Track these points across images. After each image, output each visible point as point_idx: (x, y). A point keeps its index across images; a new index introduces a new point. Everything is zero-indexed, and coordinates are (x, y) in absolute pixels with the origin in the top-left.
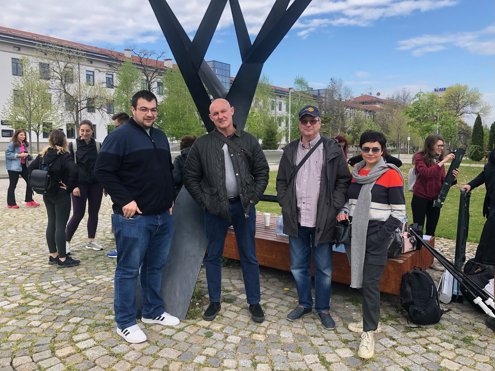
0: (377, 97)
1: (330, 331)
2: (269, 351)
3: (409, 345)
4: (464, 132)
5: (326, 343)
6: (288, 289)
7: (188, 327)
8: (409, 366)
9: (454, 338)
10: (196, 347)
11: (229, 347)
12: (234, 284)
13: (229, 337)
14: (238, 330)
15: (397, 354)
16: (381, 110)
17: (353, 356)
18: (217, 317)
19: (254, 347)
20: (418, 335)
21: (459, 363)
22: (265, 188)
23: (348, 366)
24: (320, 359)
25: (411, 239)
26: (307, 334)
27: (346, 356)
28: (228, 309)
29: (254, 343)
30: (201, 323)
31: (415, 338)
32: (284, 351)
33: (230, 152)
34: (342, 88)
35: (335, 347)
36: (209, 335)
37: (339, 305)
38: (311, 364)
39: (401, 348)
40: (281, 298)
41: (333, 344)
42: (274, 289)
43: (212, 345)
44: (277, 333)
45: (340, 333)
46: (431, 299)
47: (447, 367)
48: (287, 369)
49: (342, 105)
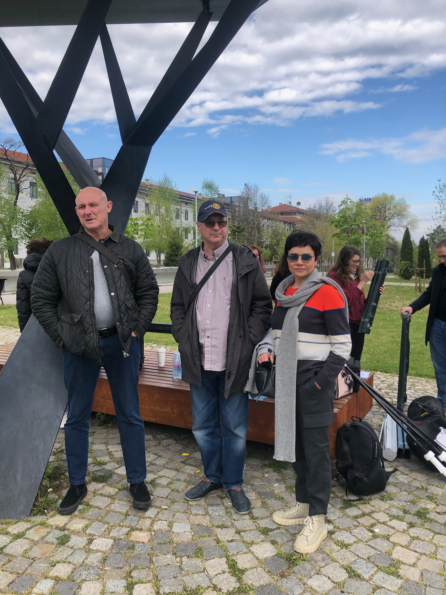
0: (297, 207)
1: (244, 517)
2: (154, 559)
3: (349, 528)
4: (392, 247)
5: (237, 537)
6: (188, 454)
7: (33, 529)
8: (352, 563)
9: (405, 512)
10: (41, 565)
11: (94, 559)
12: (111, 452)
13: (95, 541)
14: (110, 528)
15: (335, 545)
16: (302, 221)
17: (275, 555)
18: (80, 507)
19: (132, 555)
20: (359, 512)
21: (416, 552)
22: (153, 314)
23: (269, 572)
24: (229, 565)
25: (346, 379)
26: (212, 524)
27: (265, 556)
28: (99, 492)
29: (133, 547)
30: (53, 521)
31: (356, 517)
32: (177, 557)
33: (102, 263)
34: (258, 195)
35: (250, 541)
36: (63, 541)
37: (256, 474)
38: (216, 575)
39: (339, 534)
40: (177, 470)
41: (248, 537)
42: (168, 455)
43: (66, 558)
44: (168, 526)
45: (257, 518)
46: (375, 460)
47: (401, 559)
48: (180, 589)
49: (258, 216)
